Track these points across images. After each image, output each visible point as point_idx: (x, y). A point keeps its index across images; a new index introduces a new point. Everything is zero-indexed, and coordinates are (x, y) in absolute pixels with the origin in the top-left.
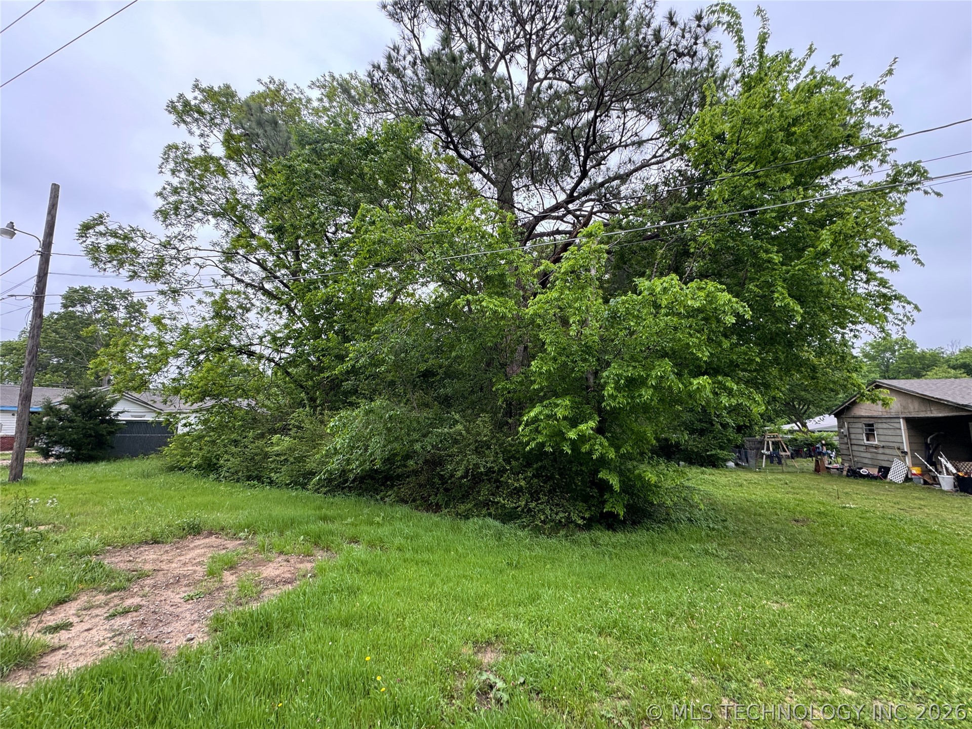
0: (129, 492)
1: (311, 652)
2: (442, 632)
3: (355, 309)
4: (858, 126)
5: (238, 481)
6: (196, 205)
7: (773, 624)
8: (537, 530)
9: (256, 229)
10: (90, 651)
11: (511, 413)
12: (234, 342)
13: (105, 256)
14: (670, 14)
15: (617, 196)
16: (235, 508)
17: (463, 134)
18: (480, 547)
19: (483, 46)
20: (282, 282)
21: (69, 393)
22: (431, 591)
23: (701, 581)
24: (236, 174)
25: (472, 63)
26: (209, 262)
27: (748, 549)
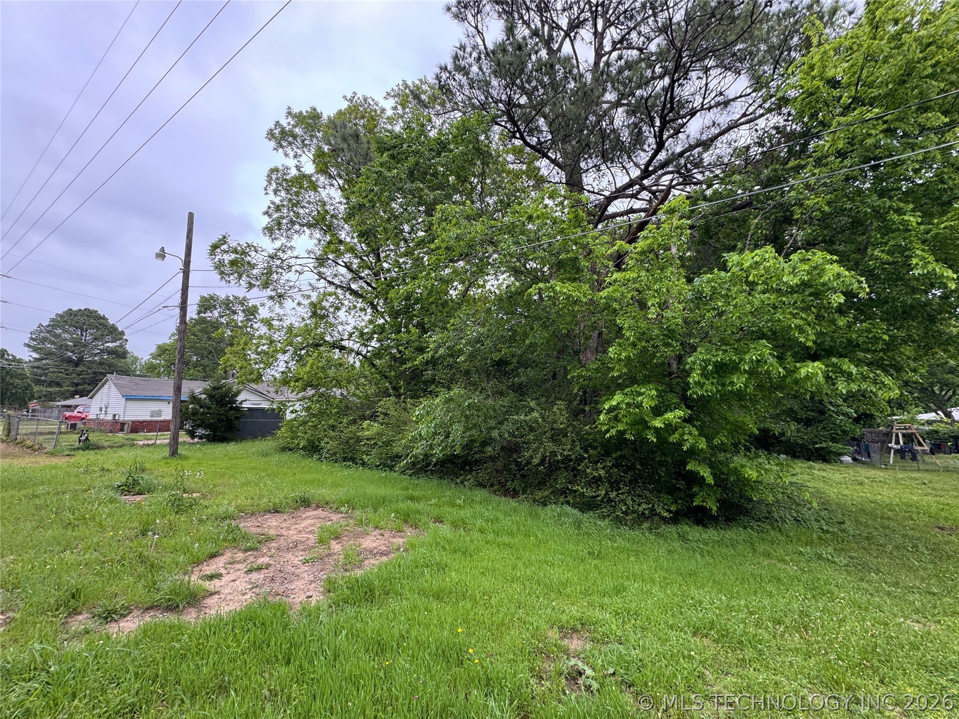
0: (254, 468)
1: (409, 619)
2: (528, 615)
3: (432, 303)
5: (336, 462)
6: (294, 219)
7: (914, 647)
8: (619, 521)
9: (343, 235)
10: (236, 598)
11: (586, 401)
12: (328, 338)
13: (227, 269)
15: (698, 164)
16: (335, 485)
17: (529, 120)
18: (560, 534)
19: (546, 28)
20: (366, 282)
21: (206, 385)
22: (514, 574)
23: (815, 589)
24: (324, 188)
25: (536, 48)
26: (306, 269)
27: (875, 557)
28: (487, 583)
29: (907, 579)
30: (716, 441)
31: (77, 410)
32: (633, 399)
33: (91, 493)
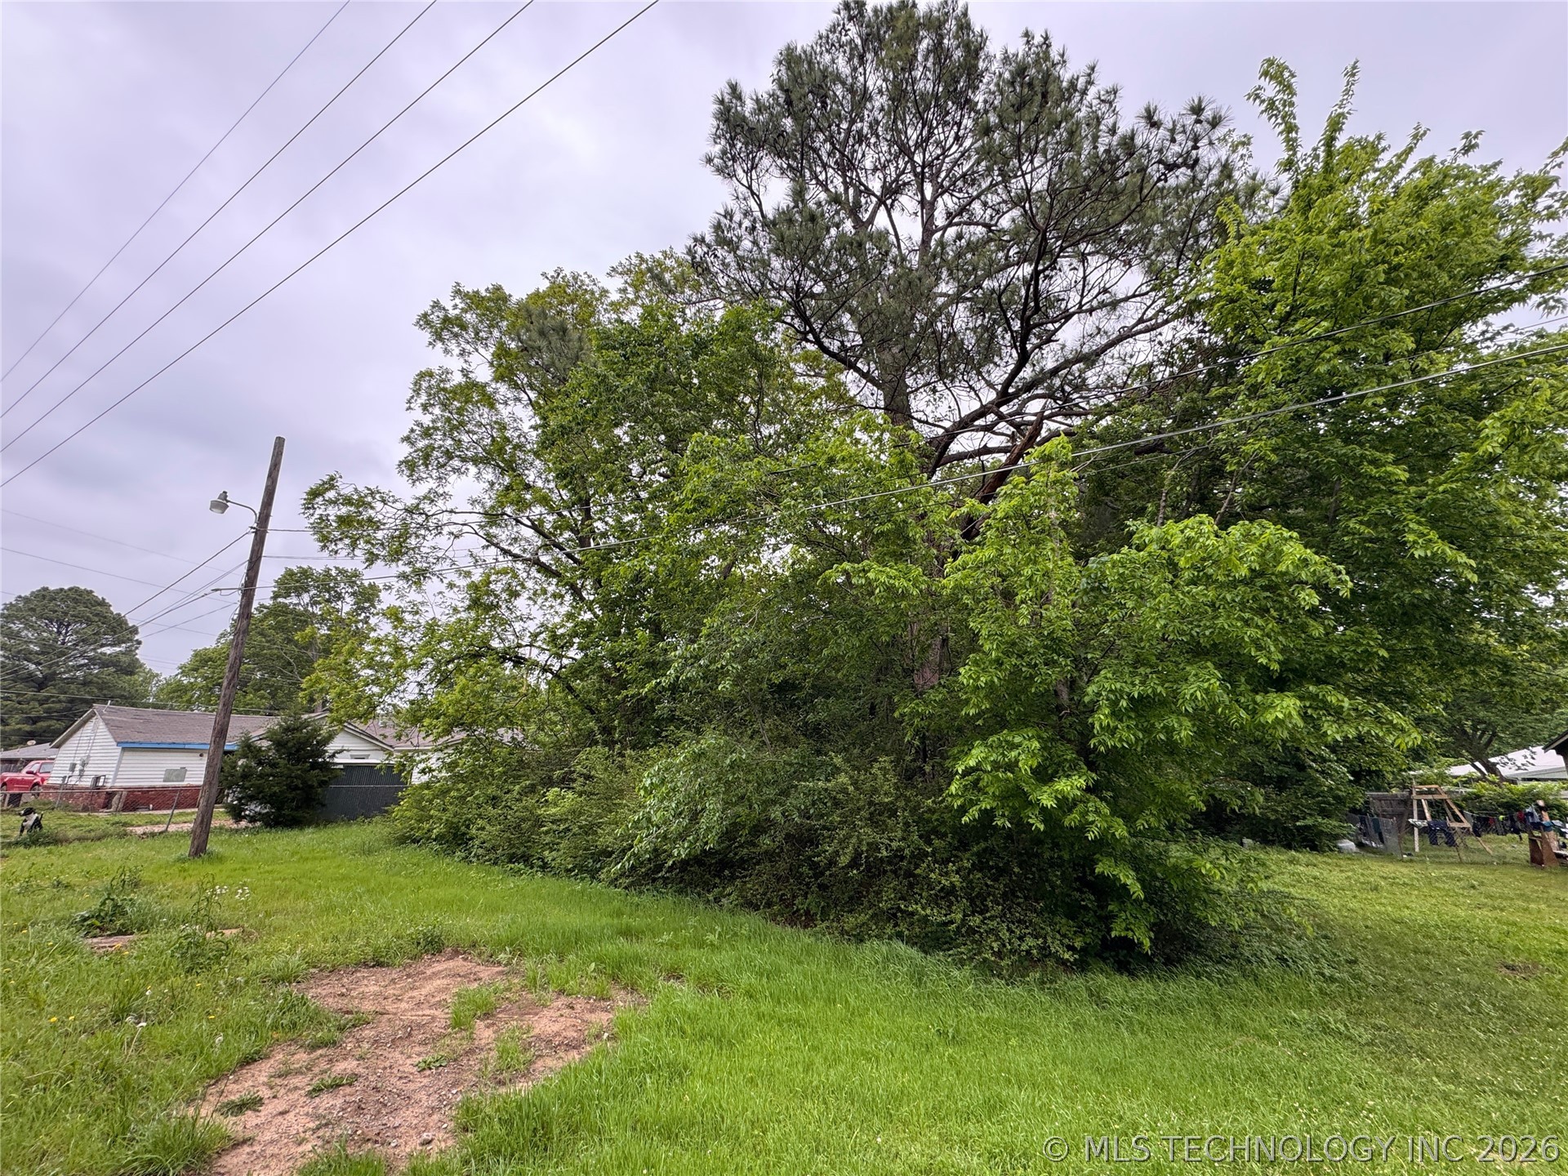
0: (344, 878)
3: (674, 589)
4: (1520, 240)
5: (495, 863)
6: (452, 450)
8: (988, 970)
9: (531, 476)
10: (284, 1151)
11: (925, 753)
12: (495, 643)
13: (333, 532)
14: (1148, 110)
15: (1081, 386)
16: (493, 909)
17: (828, 317)
18: (887, 998)
19: (851, 191)
20: (565, 551)
21: (274, 723)
22: (807, 1080)
23: (1324, 1091)
24: (506, 403)
25: (837, 219)
26: (466, 529)
27: (1414, 1026)
28: (758, 1101)
29: (1471, 1068)
30: (1141, 824)
31: (27, 769)
32: (1003, 754)
33: (27, 936)
